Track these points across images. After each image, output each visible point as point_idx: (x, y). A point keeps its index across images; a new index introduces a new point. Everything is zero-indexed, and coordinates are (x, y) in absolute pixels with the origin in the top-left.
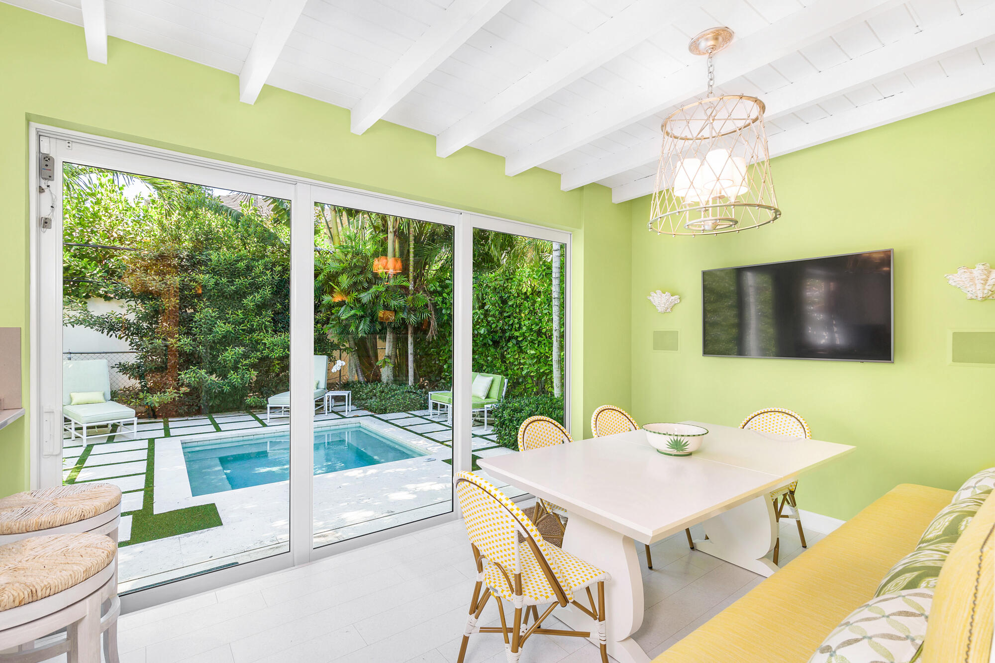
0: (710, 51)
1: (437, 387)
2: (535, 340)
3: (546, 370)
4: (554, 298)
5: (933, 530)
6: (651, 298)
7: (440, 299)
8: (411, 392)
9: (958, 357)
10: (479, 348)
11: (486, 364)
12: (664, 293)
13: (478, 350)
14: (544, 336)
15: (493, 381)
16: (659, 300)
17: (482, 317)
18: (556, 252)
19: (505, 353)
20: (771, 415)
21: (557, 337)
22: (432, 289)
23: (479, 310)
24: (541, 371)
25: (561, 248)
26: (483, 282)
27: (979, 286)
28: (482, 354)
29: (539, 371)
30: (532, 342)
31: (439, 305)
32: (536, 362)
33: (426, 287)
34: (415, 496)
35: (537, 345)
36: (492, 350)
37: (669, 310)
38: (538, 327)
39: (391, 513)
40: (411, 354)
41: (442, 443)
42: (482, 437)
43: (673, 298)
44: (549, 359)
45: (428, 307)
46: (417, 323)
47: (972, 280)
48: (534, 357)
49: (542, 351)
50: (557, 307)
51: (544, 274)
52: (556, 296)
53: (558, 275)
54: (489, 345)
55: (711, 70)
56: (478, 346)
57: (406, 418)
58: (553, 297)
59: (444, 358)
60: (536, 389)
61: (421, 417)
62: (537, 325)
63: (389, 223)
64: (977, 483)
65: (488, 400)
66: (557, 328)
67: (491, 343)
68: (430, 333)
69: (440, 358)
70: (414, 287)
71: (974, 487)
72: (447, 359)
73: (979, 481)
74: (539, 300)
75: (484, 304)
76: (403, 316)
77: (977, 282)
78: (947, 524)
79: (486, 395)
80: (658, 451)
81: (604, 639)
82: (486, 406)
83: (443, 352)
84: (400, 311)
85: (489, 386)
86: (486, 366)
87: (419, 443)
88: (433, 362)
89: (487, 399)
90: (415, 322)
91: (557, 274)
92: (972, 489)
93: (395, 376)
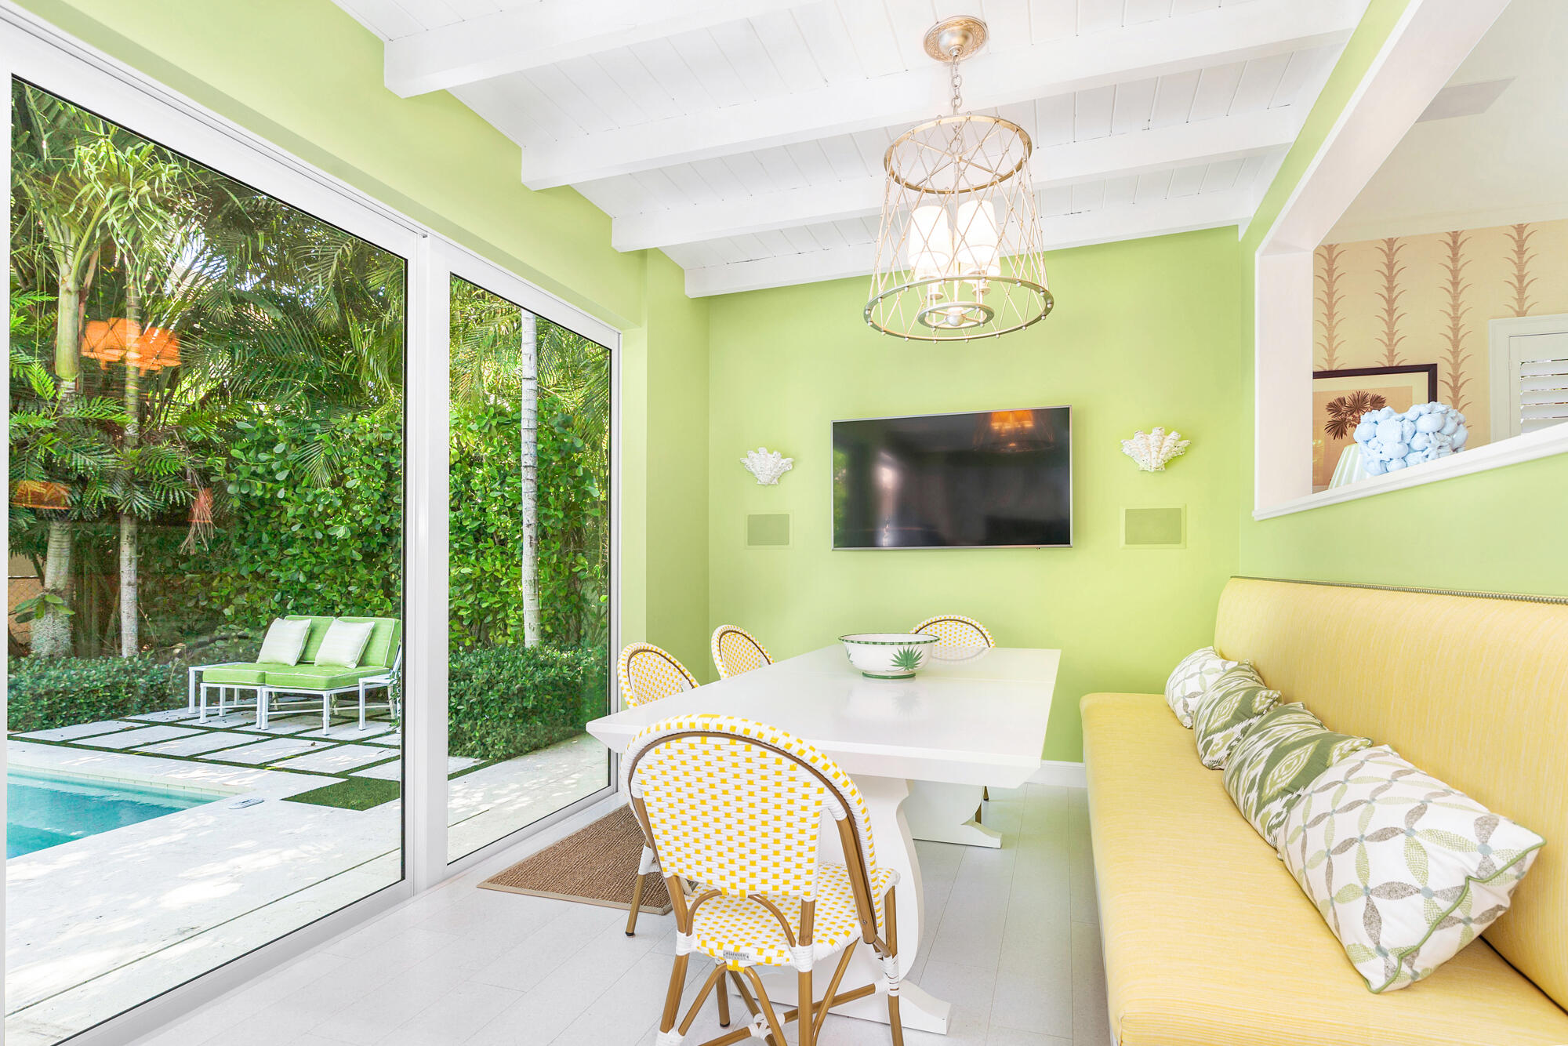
0: (955, 54)
1: (207, 656)
2: (469, 548)
3: (495, 603)
4: (526, 467)
5: (1219, 717)
6: (746, 461)
7: (221, 461)
8: (134, 671)
9: (1132, 539)
10: (327, 568)
11: (344, 600)
12: (772, 453)
13: (323, 572)
14: (489, 540)
15: (374, 631)
16: (763, 463)
17: (339, 503)
18: (530, 382)
19: (393, 577)
20: (941, 625)
21: (531, 537)
22: (196, 439)
23: (333, 488)
24: (484, 605)
25: (538, 375)
26: (341, 431)
27: (1154, 454)
28: (334, 579)
29: (476, 607)
30: (462, 552)
31: (217, 474)
32: (471, 589)
33: (179, 432)
34: (236, 887)
35: (473, 558)
36: (362, 571)
37: (776, 480)
38: (477, 523)
39: (191, 934)
40: (129, 584)
41: (262, 766)
42: (359, 742)
43: (784, 461)
44: (502, 584)
45: (186, 477)
46: (153, 513)
47: (1148, 446)
48: (467, 581)
49: (487, 567)
50: (531, 483)
51: (494, 423)
52: (530, 463)
53: (533, 425)
54: (353, 561)
55: (957, 83)
56: (323, 563)
57: (123, 730)
58: (523, 464)
59: (225, 592)
60: (470, 640)
61: (171, 724)
62: (475, 519)
63: (63, 269)
64: (1201, 668)
65: (362, 670)
66: (532, 522)
67: (359, 557)
68: (190, 536)
69: (214, 594)
70: (140, 430)
71: (1201, 673)
72: (232, 596)
73: (1204, 665)
74: (481, 472)
75: (343, 478)
76: (110, 494)
77: (1152, 449)
78: (1236, 705)
79: (357, 658)
80: (865, 675)
81: (896, 988)
82: (361, 681)
83: (221, 580)
84: (103, 483)
85: (364, 642)
86: (345, 604)
87: (198, 776)
88: (191, 604)
89: (360, 668)
90: (146, 508)
91: (531, 422)
92: (1198, 675)
93: (74, 638)
